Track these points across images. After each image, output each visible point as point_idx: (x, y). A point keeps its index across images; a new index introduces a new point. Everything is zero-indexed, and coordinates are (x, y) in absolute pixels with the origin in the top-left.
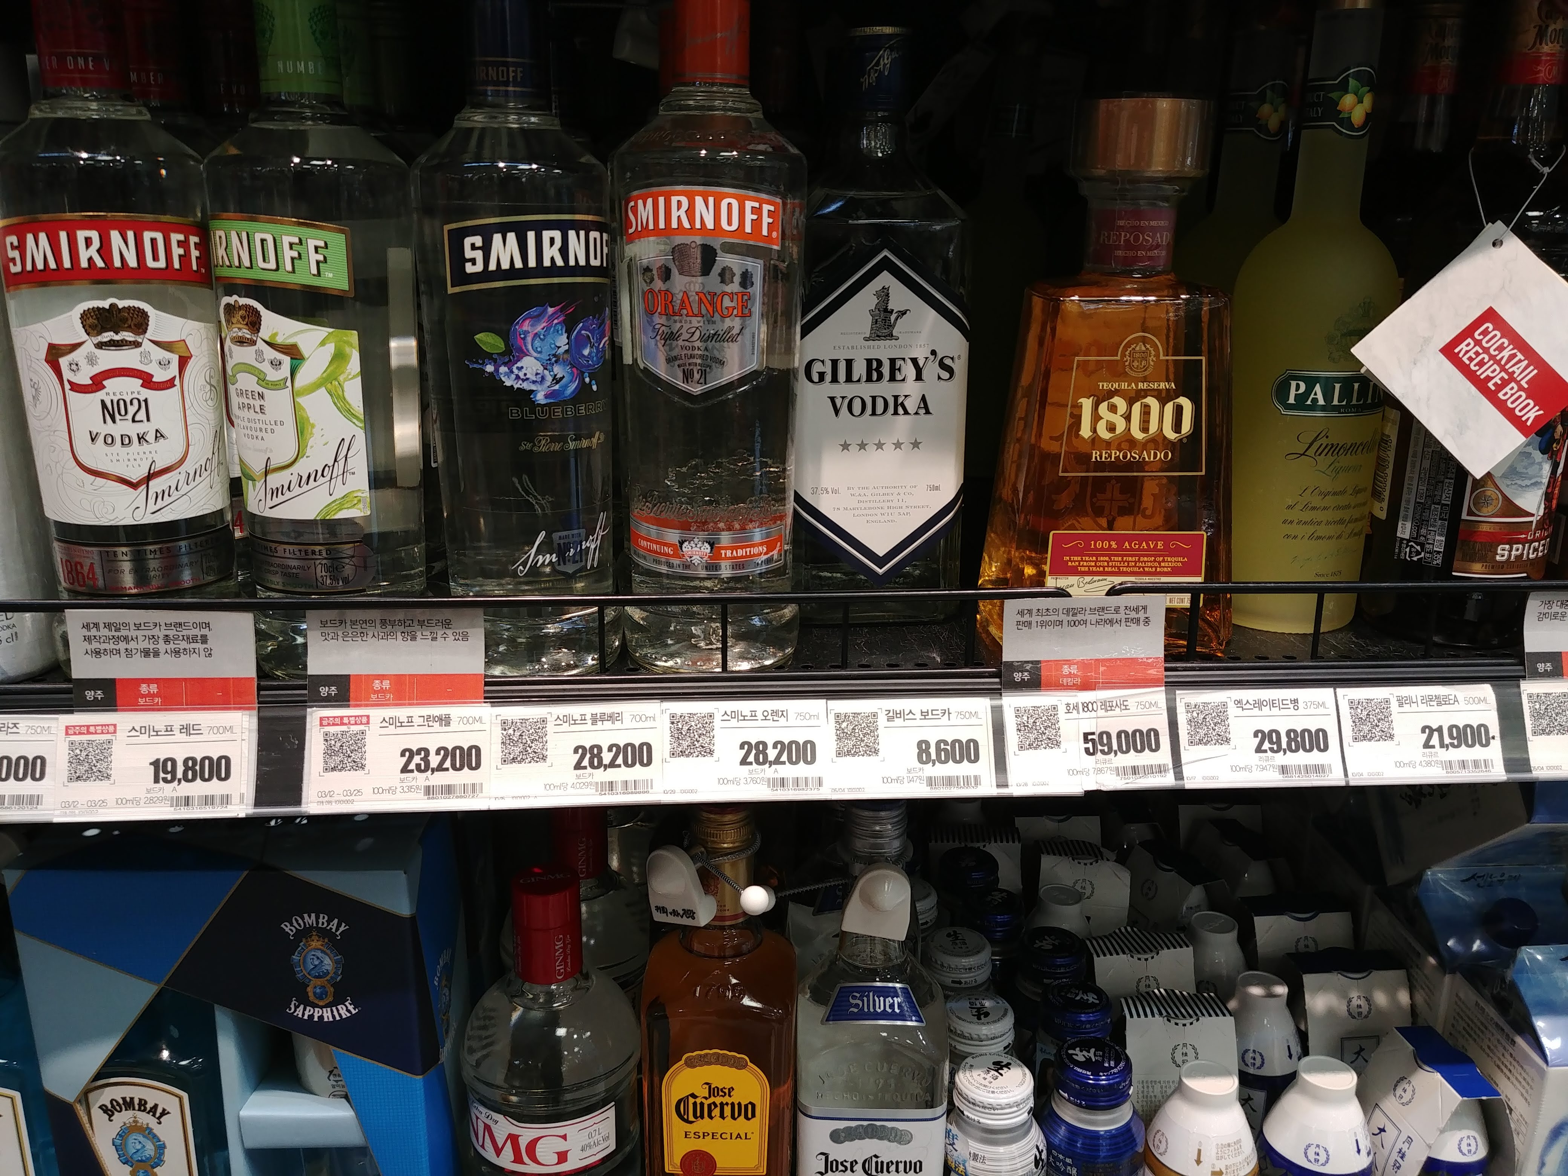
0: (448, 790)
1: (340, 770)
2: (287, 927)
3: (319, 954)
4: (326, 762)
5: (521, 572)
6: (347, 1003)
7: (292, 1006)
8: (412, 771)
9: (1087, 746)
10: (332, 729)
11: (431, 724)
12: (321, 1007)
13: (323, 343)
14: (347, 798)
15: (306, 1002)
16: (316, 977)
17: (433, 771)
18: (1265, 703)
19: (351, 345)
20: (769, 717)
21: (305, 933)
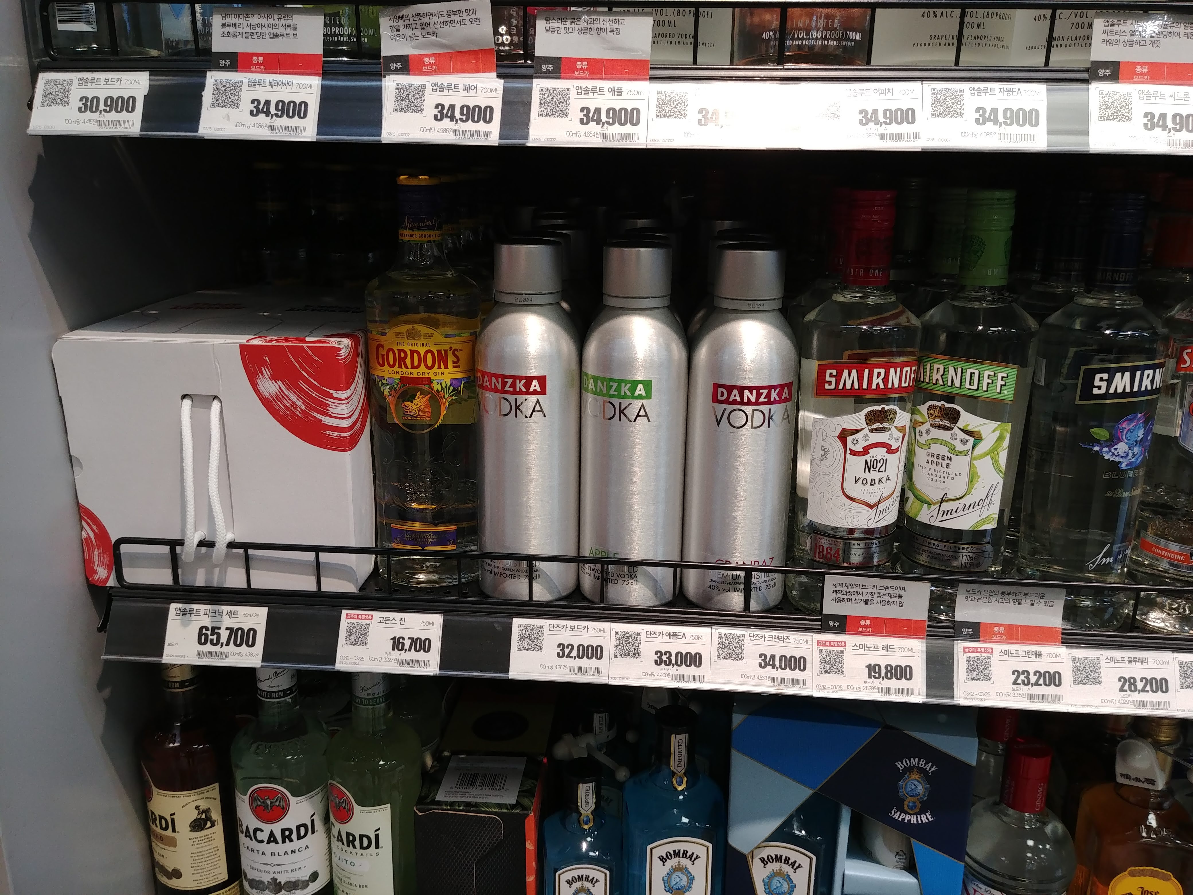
0: (1042, 697)
1: (977, 680)
2: (899, 765)
3: (916, 783)
4: (968, 675)
5: (1091, 567)
6: (927, 814)
7: (893, 812)
8: (1019, 684)
10: (972, 655)
11: (1030, 656)
12: (911, 815)
13: (994, 431)
14: (981, 697)
15: (902, 810)
16: (911, 796)
17: (1032, 685)
21: (909, 769)
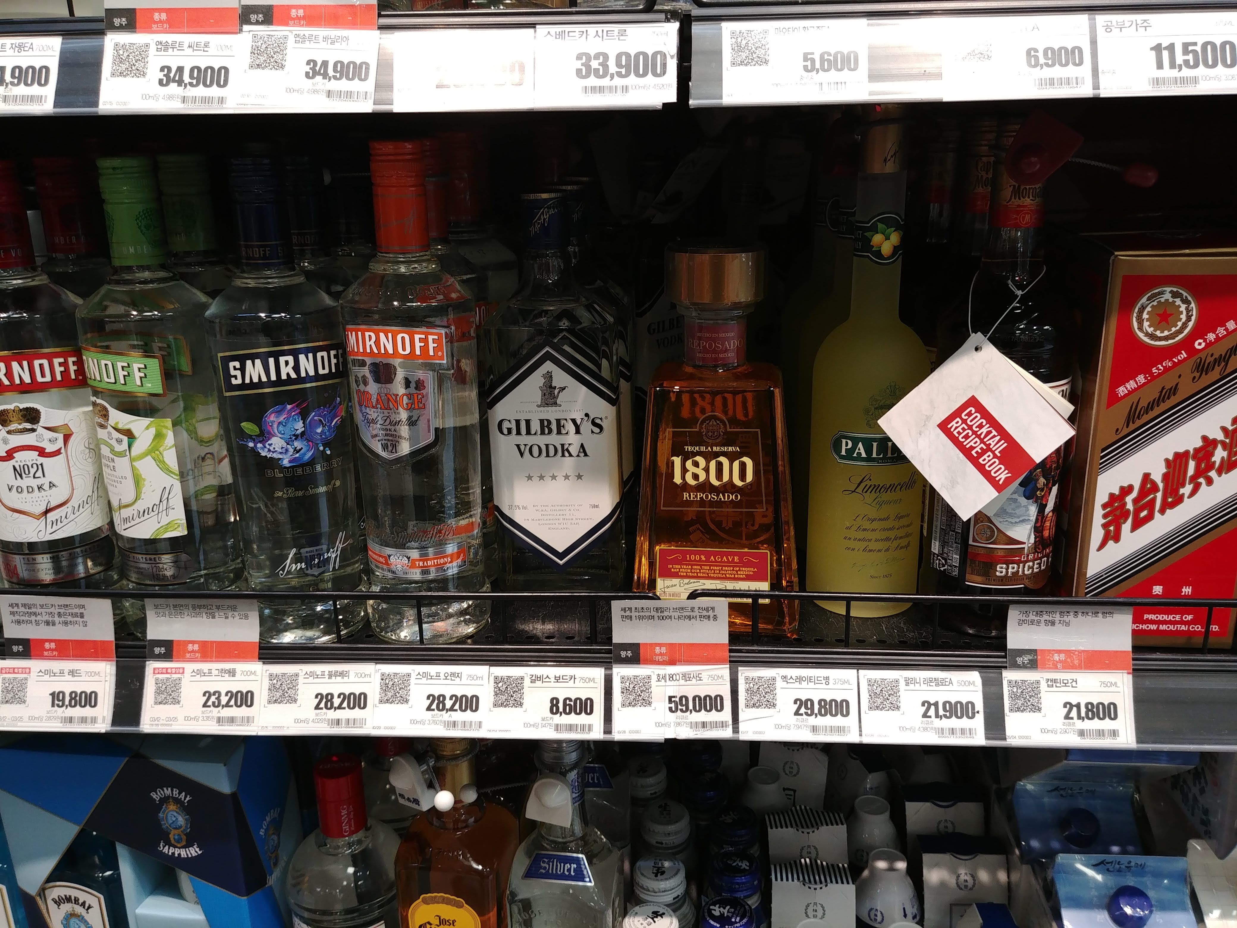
0: (232, 720)
1: (165, 704)
2: (154, 795)
3: (176, 814)
4: (156, 698)
6: (195, 847)
7: (161, 846)
8: (209, 706)
9: (670, 705)
10: (161, 676)
11: (223, 675)
12: (179, 848)
13: (147, 428)
14: (168, 723)
15: (171, 845)
16: (174, 828)
17: (223, 706)
18: (804, 679)
19: (167, 428)
20: (449, 677)
21: (165, 800)
